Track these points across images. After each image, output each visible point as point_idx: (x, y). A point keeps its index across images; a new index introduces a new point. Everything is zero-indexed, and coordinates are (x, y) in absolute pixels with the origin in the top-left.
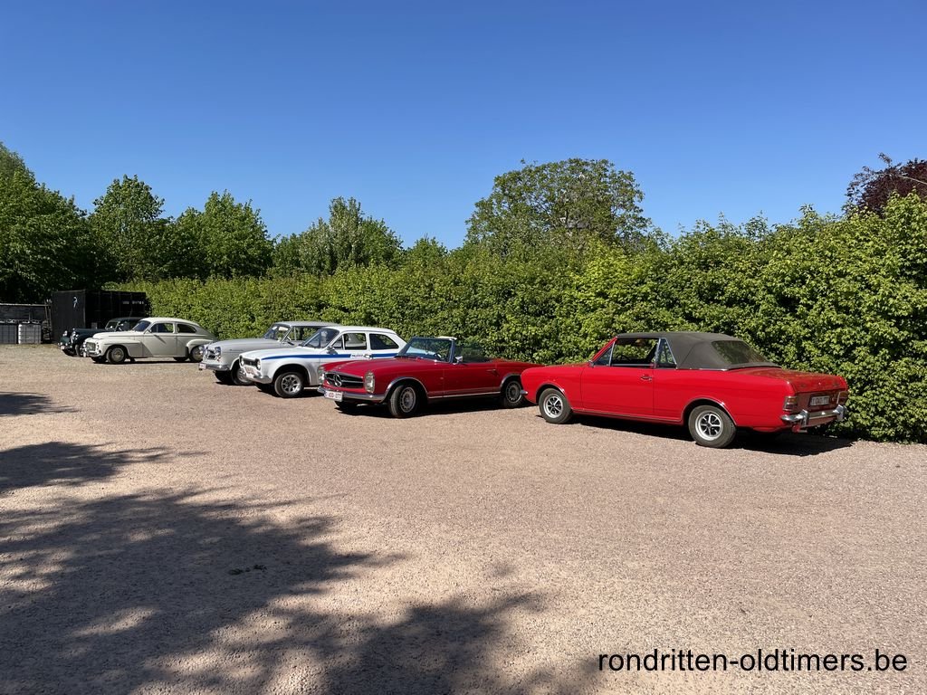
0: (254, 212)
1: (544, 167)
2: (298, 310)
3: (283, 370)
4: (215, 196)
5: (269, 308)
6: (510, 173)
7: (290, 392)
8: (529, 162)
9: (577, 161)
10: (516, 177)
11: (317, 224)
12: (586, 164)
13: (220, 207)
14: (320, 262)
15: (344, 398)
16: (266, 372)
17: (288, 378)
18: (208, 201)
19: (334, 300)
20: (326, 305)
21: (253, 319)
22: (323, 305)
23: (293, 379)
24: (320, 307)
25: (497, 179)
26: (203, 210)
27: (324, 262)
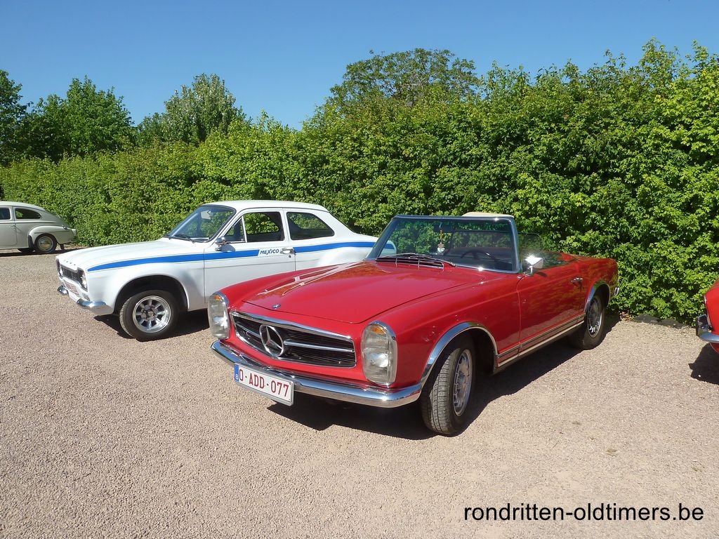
0: (117, 99)
1: (392, 56)
2: (162, 186)
3: (135, 288)
4: (76, 82)
5: (127, 185)
6: (360, 62)
7: (150, 329)
8: (376, 53)
9: (422, 51)
10: (365, 66)
11: (180, 91)
12: (429, 54)
13: (83, 94)
14: (186, 133)
15: (297, 395)
16: (100, 294)
17: (145, 303)
18: (70, 88)
19: (211, 170)
20: (200, 177)
21: (108, 200)
22: (196, 178)
23: (155, 302)
24: (191, 180)
25: (349, 67)
26: (65, 97)
27: (191, 134)
